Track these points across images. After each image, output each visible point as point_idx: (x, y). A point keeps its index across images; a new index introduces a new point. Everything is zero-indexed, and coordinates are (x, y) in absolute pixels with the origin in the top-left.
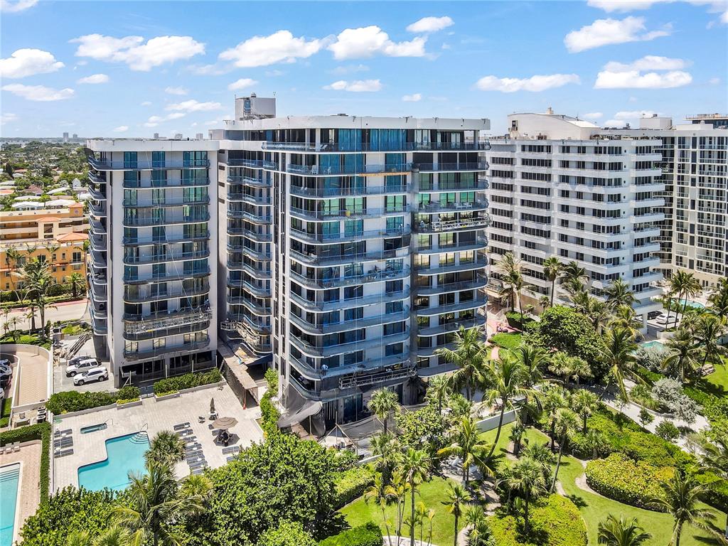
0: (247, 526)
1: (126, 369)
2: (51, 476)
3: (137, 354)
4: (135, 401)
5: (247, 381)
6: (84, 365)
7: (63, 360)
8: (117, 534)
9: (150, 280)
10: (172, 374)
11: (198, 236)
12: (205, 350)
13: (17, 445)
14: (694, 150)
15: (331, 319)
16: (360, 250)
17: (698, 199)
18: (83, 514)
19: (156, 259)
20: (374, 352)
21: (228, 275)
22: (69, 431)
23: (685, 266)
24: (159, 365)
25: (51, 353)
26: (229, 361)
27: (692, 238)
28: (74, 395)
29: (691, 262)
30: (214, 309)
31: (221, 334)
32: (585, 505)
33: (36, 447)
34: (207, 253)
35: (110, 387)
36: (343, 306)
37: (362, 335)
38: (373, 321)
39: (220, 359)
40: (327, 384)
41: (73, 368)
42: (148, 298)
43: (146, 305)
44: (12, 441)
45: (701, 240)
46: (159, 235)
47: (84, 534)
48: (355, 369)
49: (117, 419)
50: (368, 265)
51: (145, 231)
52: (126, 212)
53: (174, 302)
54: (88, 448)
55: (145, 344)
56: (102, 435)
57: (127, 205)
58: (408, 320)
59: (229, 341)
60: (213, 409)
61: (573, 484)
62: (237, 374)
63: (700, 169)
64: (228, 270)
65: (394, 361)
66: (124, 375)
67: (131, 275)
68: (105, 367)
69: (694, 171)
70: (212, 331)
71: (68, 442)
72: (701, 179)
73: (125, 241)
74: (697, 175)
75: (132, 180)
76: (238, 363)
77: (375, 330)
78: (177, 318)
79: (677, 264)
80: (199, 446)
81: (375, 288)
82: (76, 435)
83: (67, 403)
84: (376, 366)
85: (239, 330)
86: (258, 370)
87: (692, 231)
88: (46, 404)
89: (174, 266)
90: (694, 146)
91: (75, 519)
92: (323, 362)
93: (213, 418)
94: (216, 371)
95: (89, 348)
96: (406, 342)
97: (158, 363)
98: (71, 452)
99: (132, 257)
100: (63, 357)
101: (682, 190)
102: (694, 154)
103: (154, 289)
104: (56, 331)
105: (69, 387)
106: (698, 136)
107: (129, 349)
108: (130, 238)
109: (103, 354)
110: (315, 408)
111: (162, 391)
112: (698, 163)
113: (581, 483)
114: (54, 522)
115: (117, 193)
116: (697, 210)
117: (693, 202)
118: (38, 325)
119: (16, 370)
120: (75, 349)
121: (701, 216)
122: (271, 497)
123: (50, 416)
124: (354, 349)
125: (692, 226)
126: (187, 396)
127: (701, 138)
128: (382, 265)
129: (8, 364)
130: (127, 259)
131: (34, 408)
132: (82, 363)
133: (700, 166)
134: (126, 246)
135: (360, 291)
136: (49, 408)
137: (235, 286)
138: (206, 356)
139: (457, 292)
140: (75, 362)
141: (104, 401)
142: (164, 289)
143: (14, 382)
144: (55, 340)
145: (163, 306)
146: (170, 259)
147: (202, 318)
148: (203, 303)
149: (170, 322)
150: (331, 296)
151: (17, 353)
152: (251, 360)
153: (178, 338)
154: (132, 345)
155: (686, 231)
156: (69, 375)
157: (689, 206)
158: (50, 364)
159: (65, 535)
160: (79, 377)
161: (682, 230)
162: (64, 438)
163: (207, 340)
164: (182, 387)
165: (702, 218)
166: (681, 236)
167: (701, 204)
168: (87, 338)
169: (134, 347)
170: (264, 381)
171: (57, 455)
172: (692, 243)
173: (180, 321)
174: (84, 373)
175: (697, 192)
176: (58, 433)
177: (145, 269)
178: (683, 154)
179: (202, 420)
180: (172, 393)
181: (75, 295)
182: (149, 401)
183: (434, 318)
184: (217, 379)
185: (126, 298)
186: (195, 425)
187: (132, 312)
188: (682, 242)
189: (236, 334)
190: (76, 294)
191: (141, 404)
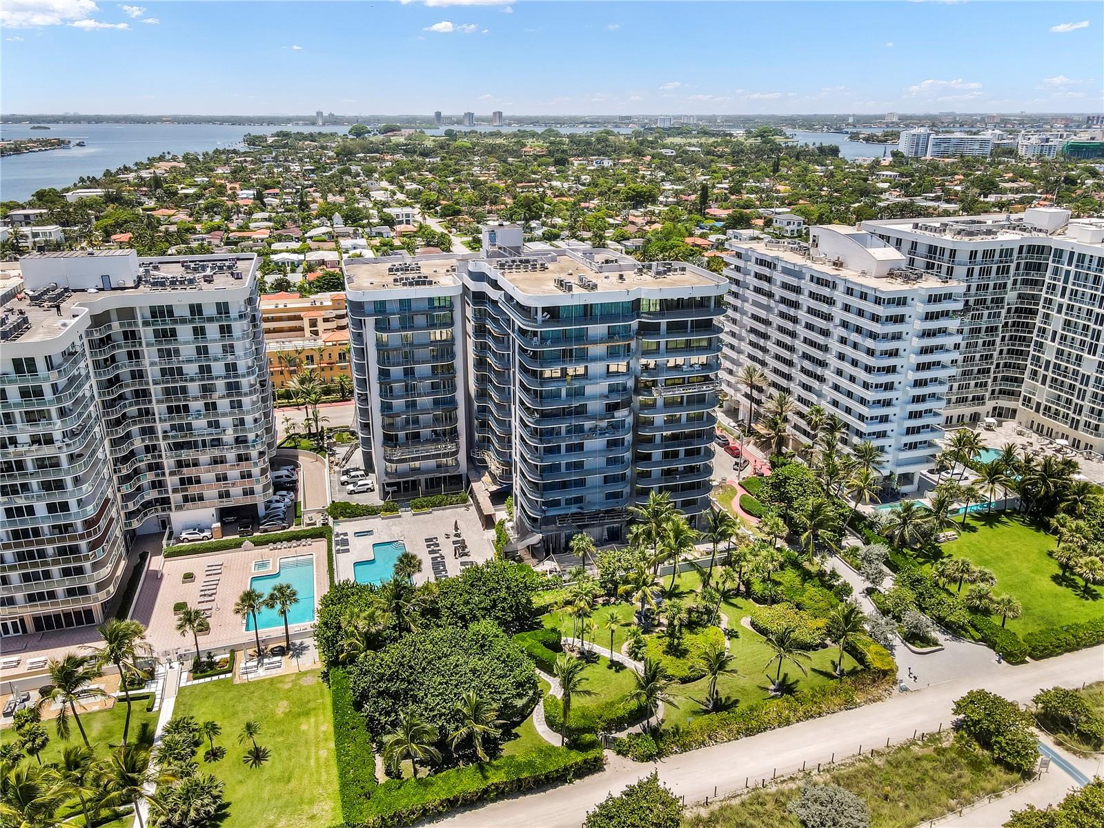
0: (463, 618)
1: (389, 485)
2: (335, 567)
3: (396, 473)
4: (395, 514)
5: (488, 507)
6: (353, 477)
7: (337, 468)
8: (373, 613)
9: (403, 413)
10: (425, 495)
11: (445, 376)
12: (456, 473)
13: (309, 541)
14: (1069, 268)
15: (554, 468)
16: (581, 411)
17: (1060, 331)
18: (356, 597)
19: (407, 396)
20: (595, 497)
21: (476, 407)
22: (346, 534)
23: (1032, 408)
24: (415, 484)
25: (326, 460)
26: (475, 486)
27: (1045, 377)
28: (347, 505)
29: (1039, 404)
30: (463, 440)
31: (470, 459)
32: (737, 637)
33: (323, 543)
34: (453, 388)
35: (375, 499)
36: (564, 460)
37: (581, 483)
38: (592, 472)
39: (469, 483)
40: (548, 521)
41: (344, 478)
42: (403, 429)
43: (402, 434)
44: (306, 537)
45: (1054, 380)
46: (409, 373)
47: (356, 610)
48: (574, 509)
49: (381, 528)
50: (588, 424)
51: (396, 371)
52: (379, 353)
53: (425, 432)
54: (361, 548)
55: (402, 467)
56: (369, 540)
57: (380, 345)
58: (628, 472)
59: (478, 467)
60: (456, 528)
61: (738, 621)
62: (481, 500)
63: (1071, 294)
64: (476, 404)
65: (612, 504)
66: (388, 489)
67: (386, 408)
68: (371, 480)
69: (1063, 295)
70: (462, 456)
71: (345, 542)
72: (1070, 307)
73: (379, 378)
74: (1065, 301)
75: (381, 326)
76: (483, 487)
77: (595, 479)
78: (428, 447)
79: (1023, 404)
80: (443, 557)
81: (595, 444)
82: (350, 537)
83: (341, 511)
84: (594, 509)
85: (487, 458)
86: (499, 497)
87: (1047, 369)
88: (327, 510)
89: (425, 401)
90: (1070, 264)
91: (352, 599)
92: (544, 503)
93: (457, 535)
94: (463, 493)
95: (358, 459)
96: (627, 490)
97: (414, 482)
98: (348, 551)
99: (386, 391)
100: (337, 465)
101: (1047, 316)
102: (1068, 272)
103: (407, 421)
104: (329, 438)
105: (341, 497)
106: (1077, 251)
107: (389, 470)
108: (384, 374)
109: (369, 467)
110: (536, 538)
111: (417, 508)
112: (1070, 286)
113: (745, 622)
114: (339, 599)
115: (370, 334)
116: (1056, 345)
117: (1055, 333)
118: (314, 430)
119: (301, 473)
120: (347, 459)
121: (1060, 353)
122: (481, 602)
123: (331, 520)
124: (573, 493)
125: (1048, 362)
126: (438, 513)
127: (1080, 254)
128: (604, 424)
129: (294, 469)
130: (383, 394)
131: (319, 512)
132: (353, 474)
133: (1072, 290)
134: (381, 384)
135: (580, 447)
136: (330, 514)
137: (479, 419)
138: (458, 478)
139: (682, 449)
140: (347, 472)
141: (371, 512)
142: (416, 421)
143: (300, 485)
144: (330, 447)
145: (416, 436)
146: (420, 395)
147: (451, 447)
148: (453, 435)
149: (423, 450)
150: (555, 450)
151: (300, 457)
152: (494, 488)
153: (432, 463)
154: (392, 467)
155: (1040, 367)
156: (343, 484)
157: (1050, 338)
158: (326, 470)
159: (346, 608)
160: (351, 487)
161: (1036, 365)
162: (342, 539)
163: (458, 464)
164: (434, 505)
165: (1062, 355)
166: (1035, 373)
167: (1064, 338)
168: (356, 447)
169: (394, 468)
170: (504, 506)
171: (338, 552)
172: (1044, 383)
173: (432, 449)
174: (355, 484)
175: (1062, 322)
176: (337, 535)
177: (398, 403)
178: (1056, 271)
179: (448, 536)
180: (425, 510)
181: (343, 396)
182: (407, 515)
183: (656, 470)
184: (465, 501)
185: (383, 427)
186: (441, 540)
187: (390, 440)
188: (1033, 379)
189: (484, 461)
190: (345, 395)
191: (400, 516)
